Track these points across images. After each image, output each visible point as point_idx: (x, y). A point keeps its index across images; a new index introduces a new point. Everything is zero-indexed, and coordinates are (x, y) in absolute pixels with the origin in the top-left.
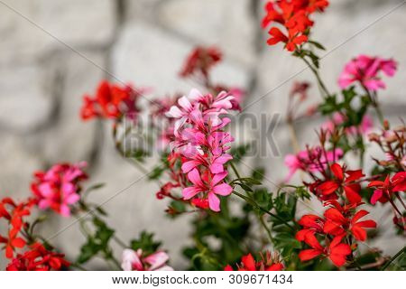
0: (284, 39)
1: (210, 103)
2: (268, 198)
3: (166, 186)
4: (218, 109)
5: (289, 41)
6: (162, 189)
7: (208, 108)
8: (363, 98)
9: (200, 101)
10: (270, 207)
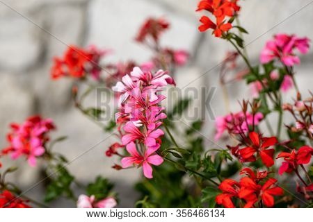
0: (213, 26)
1: (149, 80)
2: (197, 159)
3: (114, 145)
4: (155, 87)
5: (217, 27)
6: (111, 148)
7: (148, 85)
8: (281, 71)
9: (141, 79)
10: (199, 167)
